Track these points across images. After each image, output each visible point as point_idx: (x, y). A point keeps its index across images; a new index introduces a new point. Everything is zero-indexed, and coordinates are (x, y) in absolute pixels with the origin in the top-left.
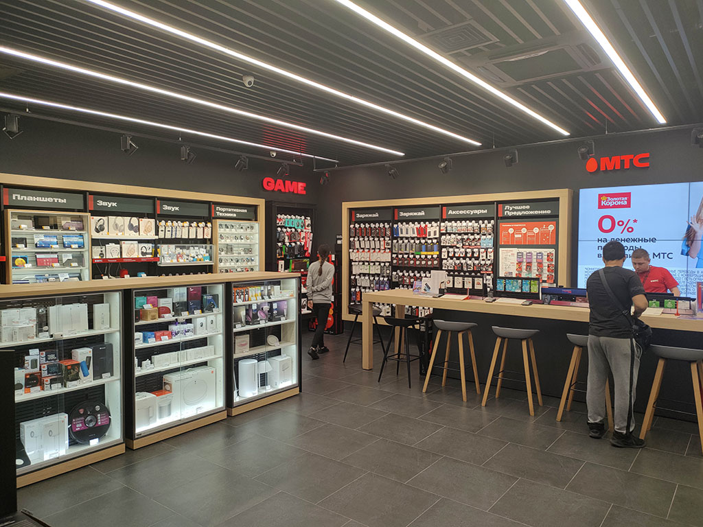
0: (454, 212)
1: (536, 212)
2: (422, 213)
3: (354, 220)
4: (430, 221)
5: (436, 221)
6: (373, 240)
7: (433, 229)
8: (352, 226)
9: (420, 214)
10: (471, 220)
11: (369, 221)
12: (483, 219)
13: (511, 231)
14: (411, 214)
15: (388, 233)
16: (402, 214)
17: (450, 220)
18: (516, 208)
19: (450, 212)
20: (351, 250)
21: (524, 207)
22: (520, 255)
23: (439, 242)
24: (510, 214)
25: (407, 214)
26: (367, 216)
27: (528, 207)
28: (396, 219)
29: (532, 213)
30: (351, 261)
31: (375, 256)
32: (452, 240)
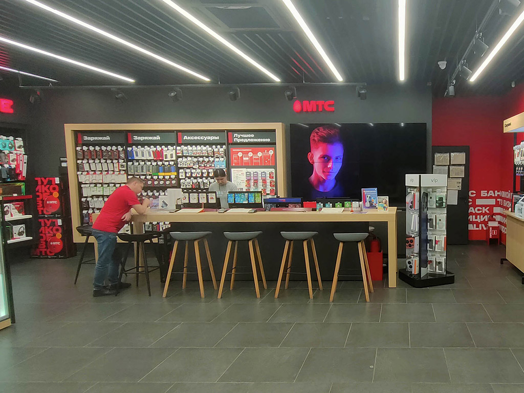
0: (189, 138)
1: (259, 140)
2: (158, 138)
3: (80, 142)
4: (166, 145)
5: (172, 145)
6: (106, 162)
7: (169, 152)
8: (78, 148)
9: (155, 138)
10: (205, 145)
11: (100, 144)
12: (216, 144)
13: (240, 155)
14: (146, 138)
15: (122, 155)
16: (136, 138)
17: (186, 145)
18: (242, 136)
19: (185, 138)
20: (79, 173)
21: (249, 136)
22: (248, 174)
23: (176, 163)
24: (239, 141)
25: (142, 138)
26: (96, 138)
27: (253, 136)
28: (131, 142)
29: (256, 140)
30: (80, 184)
31: (108, 178)
32: (189, 163)
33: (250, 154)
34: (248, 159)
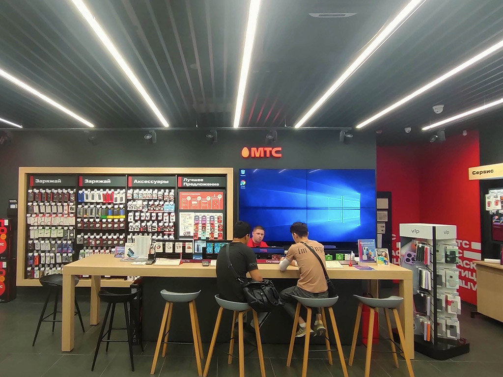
0: (139, 182)
2: (109, 181)
3: (32, 185)
7: (119, 195)
8: (30, 191)
9: (105, 182)
10: (154, 188)
11: (50, 187)
12: (165, 188)
13: (189, 198)
14: (97, 181)
15: (73, 198)
16: (87, 181)
18: (192, 180)
19: (136, 181)
20: (28, 215)
21: (199, 180)
22: (197, 218)
23: (126, 207)
24: (188, 185)
25: (92, 182)
26: (48, 181)
27: (202, 180)
28: (81, 185)
29: (205, 185)
31: (57, 221)
32: (138, 206)
33: (199, 198)
34: (196, 203)
